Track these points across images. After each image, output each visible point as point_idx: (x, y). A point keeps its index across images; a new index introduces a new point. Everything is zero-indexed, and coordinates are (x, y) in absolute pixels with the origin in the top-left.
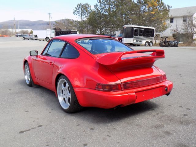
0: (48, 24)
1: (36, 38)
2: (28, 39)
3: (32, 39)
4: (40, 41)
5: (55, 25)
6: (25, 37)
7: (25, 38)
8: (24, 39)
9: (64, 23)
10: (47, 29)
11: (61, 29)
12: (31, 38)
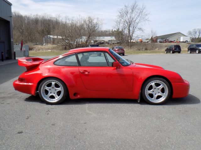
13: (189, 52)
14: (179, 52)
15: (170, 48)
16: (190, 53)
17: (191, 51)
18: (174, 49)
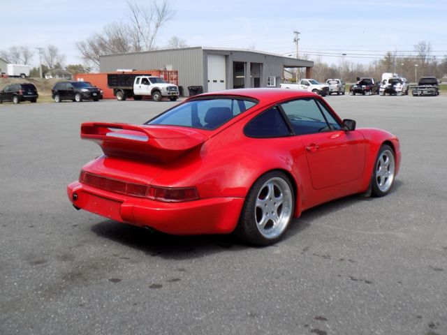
13: (57, 99)
14: (33, 100)
15: (9, 90)
16: (60, 101)
17: (63, 97)
18: (21, 94)
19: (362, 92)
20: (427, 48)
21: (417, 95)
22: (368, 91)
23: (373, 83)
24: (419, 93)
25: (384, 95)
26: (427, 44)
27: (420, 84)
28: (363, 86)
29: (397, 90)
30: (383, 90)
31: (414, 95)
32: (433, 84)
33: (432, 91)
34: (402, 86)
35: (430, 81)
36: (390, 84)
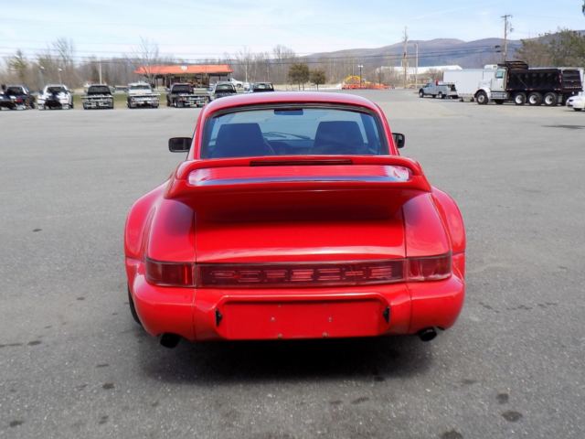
0: (499, 49)
1: (453, 93)
2: (434, 96)
3: (444, 97)
4: (462, 101)
5: (520, 52)
6: (426, 90)
7: (424, 94)
8: (422, 97)
9: (550, 46)
10: (487, 66)
11: (526, 66)
12: (440, 93)
19: (11, 106)
20: (69, 46)
21: (90, 108)
22: (19, 103)
23: (25, 92)
24: (94, 105)
25: (45, 109)
26: (68, 42)
27: (90, 93)
28: (13, 97)
29: (62, 102)
30: (44, 102)
31: (86, 108)
32: (105, 94)
33: (109, 103)
34: (67, 97)
35: (101, 90)
36: (50, 95)
